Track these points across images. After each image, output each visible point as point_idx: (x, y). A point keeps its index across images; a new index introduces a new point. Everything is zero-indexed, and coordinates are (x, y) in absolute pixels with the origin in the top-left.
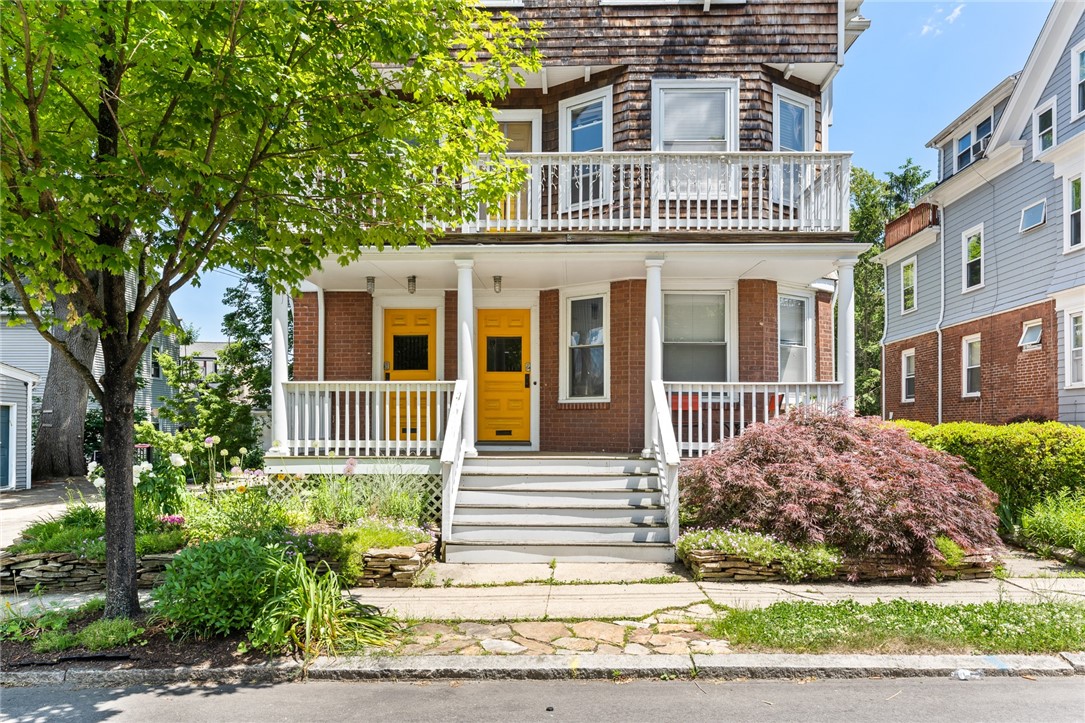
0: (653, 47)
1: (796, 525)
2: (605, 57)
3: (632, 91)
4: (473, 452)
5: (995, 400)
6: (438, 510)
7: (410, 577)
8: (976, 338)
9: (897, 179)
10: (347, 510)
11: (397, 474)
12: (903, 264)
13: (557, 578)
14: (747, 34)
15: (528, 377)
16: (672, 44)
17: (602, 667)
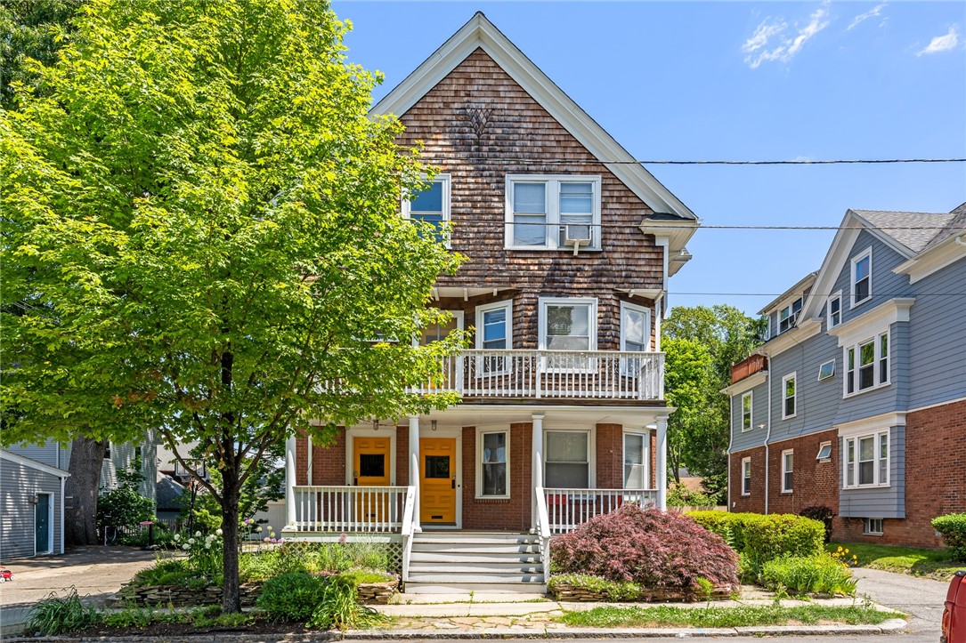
0: (540, 277)
1: (617, 572)
2: (507, 282)
3: (525, 305)
4: (419, 529)
5: (802, 495)
6: (400, 561)
7: (386, 598)
8: (791, 451)
9: (754, 323)
10: (340, 563)
11: (370, 542)
12: (743, 396)
13: (474, 600)
14: (603, 270)
15: (454, 482)
16: (552, 275)
17: (499, 633)
